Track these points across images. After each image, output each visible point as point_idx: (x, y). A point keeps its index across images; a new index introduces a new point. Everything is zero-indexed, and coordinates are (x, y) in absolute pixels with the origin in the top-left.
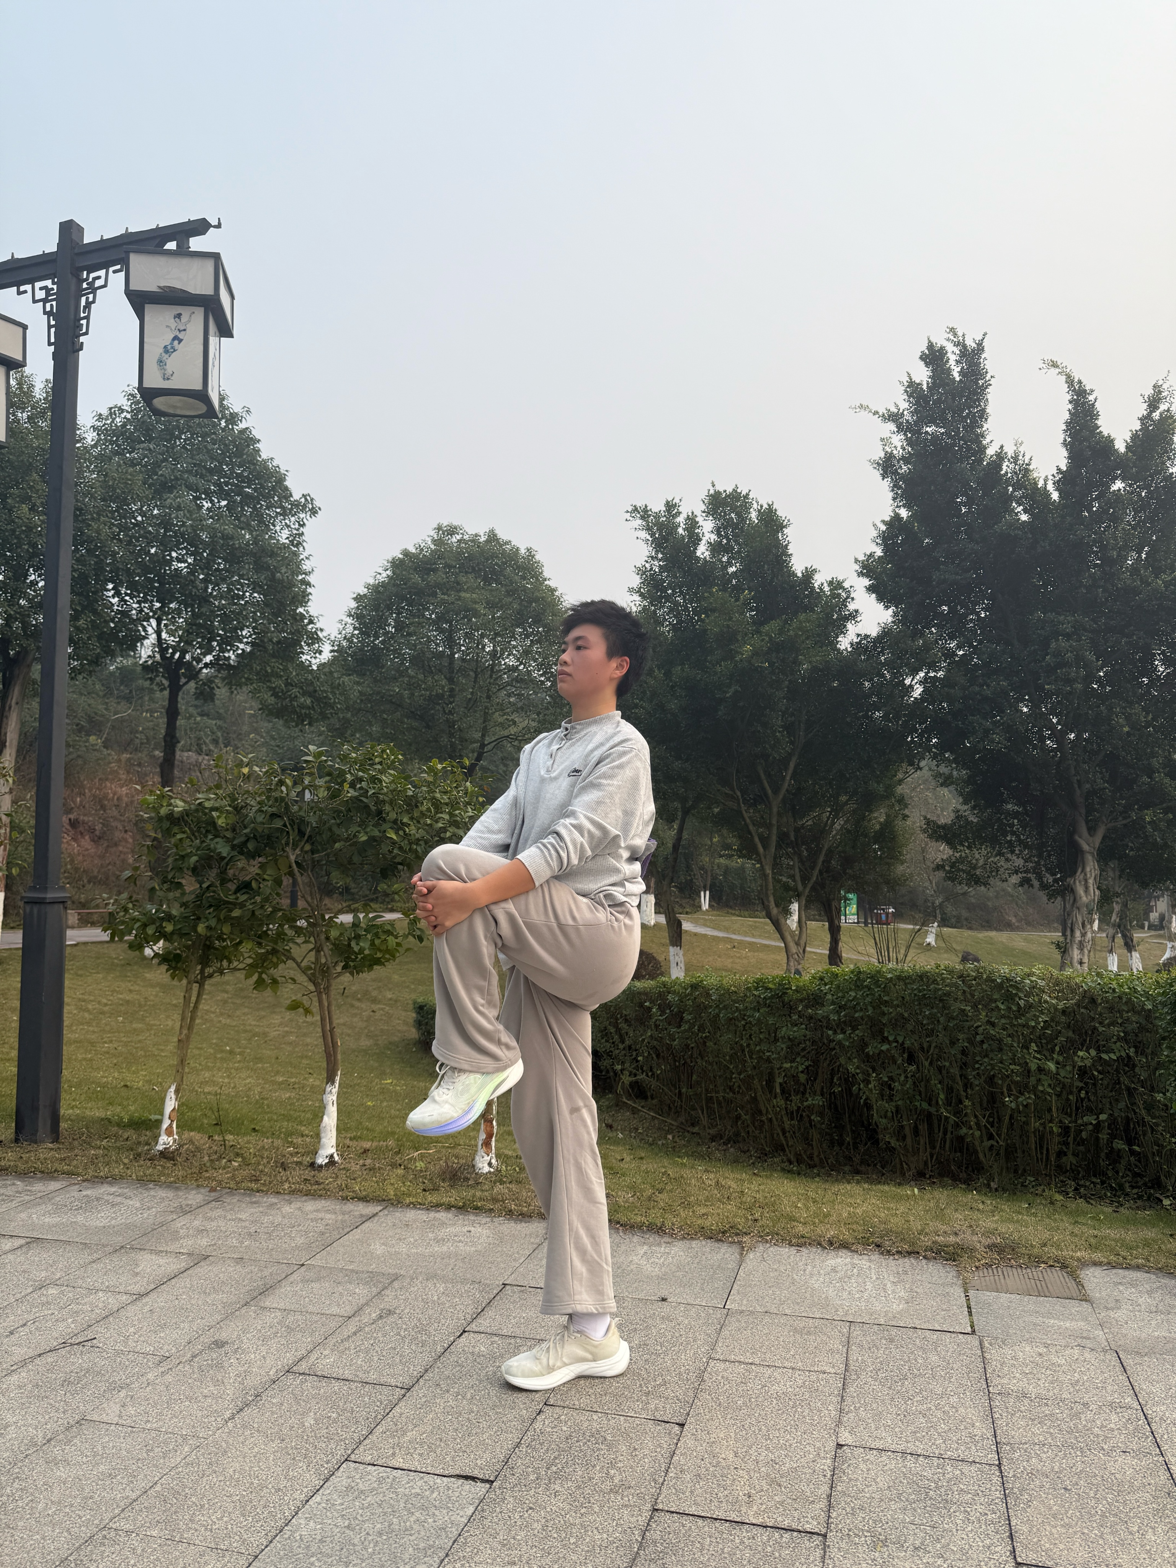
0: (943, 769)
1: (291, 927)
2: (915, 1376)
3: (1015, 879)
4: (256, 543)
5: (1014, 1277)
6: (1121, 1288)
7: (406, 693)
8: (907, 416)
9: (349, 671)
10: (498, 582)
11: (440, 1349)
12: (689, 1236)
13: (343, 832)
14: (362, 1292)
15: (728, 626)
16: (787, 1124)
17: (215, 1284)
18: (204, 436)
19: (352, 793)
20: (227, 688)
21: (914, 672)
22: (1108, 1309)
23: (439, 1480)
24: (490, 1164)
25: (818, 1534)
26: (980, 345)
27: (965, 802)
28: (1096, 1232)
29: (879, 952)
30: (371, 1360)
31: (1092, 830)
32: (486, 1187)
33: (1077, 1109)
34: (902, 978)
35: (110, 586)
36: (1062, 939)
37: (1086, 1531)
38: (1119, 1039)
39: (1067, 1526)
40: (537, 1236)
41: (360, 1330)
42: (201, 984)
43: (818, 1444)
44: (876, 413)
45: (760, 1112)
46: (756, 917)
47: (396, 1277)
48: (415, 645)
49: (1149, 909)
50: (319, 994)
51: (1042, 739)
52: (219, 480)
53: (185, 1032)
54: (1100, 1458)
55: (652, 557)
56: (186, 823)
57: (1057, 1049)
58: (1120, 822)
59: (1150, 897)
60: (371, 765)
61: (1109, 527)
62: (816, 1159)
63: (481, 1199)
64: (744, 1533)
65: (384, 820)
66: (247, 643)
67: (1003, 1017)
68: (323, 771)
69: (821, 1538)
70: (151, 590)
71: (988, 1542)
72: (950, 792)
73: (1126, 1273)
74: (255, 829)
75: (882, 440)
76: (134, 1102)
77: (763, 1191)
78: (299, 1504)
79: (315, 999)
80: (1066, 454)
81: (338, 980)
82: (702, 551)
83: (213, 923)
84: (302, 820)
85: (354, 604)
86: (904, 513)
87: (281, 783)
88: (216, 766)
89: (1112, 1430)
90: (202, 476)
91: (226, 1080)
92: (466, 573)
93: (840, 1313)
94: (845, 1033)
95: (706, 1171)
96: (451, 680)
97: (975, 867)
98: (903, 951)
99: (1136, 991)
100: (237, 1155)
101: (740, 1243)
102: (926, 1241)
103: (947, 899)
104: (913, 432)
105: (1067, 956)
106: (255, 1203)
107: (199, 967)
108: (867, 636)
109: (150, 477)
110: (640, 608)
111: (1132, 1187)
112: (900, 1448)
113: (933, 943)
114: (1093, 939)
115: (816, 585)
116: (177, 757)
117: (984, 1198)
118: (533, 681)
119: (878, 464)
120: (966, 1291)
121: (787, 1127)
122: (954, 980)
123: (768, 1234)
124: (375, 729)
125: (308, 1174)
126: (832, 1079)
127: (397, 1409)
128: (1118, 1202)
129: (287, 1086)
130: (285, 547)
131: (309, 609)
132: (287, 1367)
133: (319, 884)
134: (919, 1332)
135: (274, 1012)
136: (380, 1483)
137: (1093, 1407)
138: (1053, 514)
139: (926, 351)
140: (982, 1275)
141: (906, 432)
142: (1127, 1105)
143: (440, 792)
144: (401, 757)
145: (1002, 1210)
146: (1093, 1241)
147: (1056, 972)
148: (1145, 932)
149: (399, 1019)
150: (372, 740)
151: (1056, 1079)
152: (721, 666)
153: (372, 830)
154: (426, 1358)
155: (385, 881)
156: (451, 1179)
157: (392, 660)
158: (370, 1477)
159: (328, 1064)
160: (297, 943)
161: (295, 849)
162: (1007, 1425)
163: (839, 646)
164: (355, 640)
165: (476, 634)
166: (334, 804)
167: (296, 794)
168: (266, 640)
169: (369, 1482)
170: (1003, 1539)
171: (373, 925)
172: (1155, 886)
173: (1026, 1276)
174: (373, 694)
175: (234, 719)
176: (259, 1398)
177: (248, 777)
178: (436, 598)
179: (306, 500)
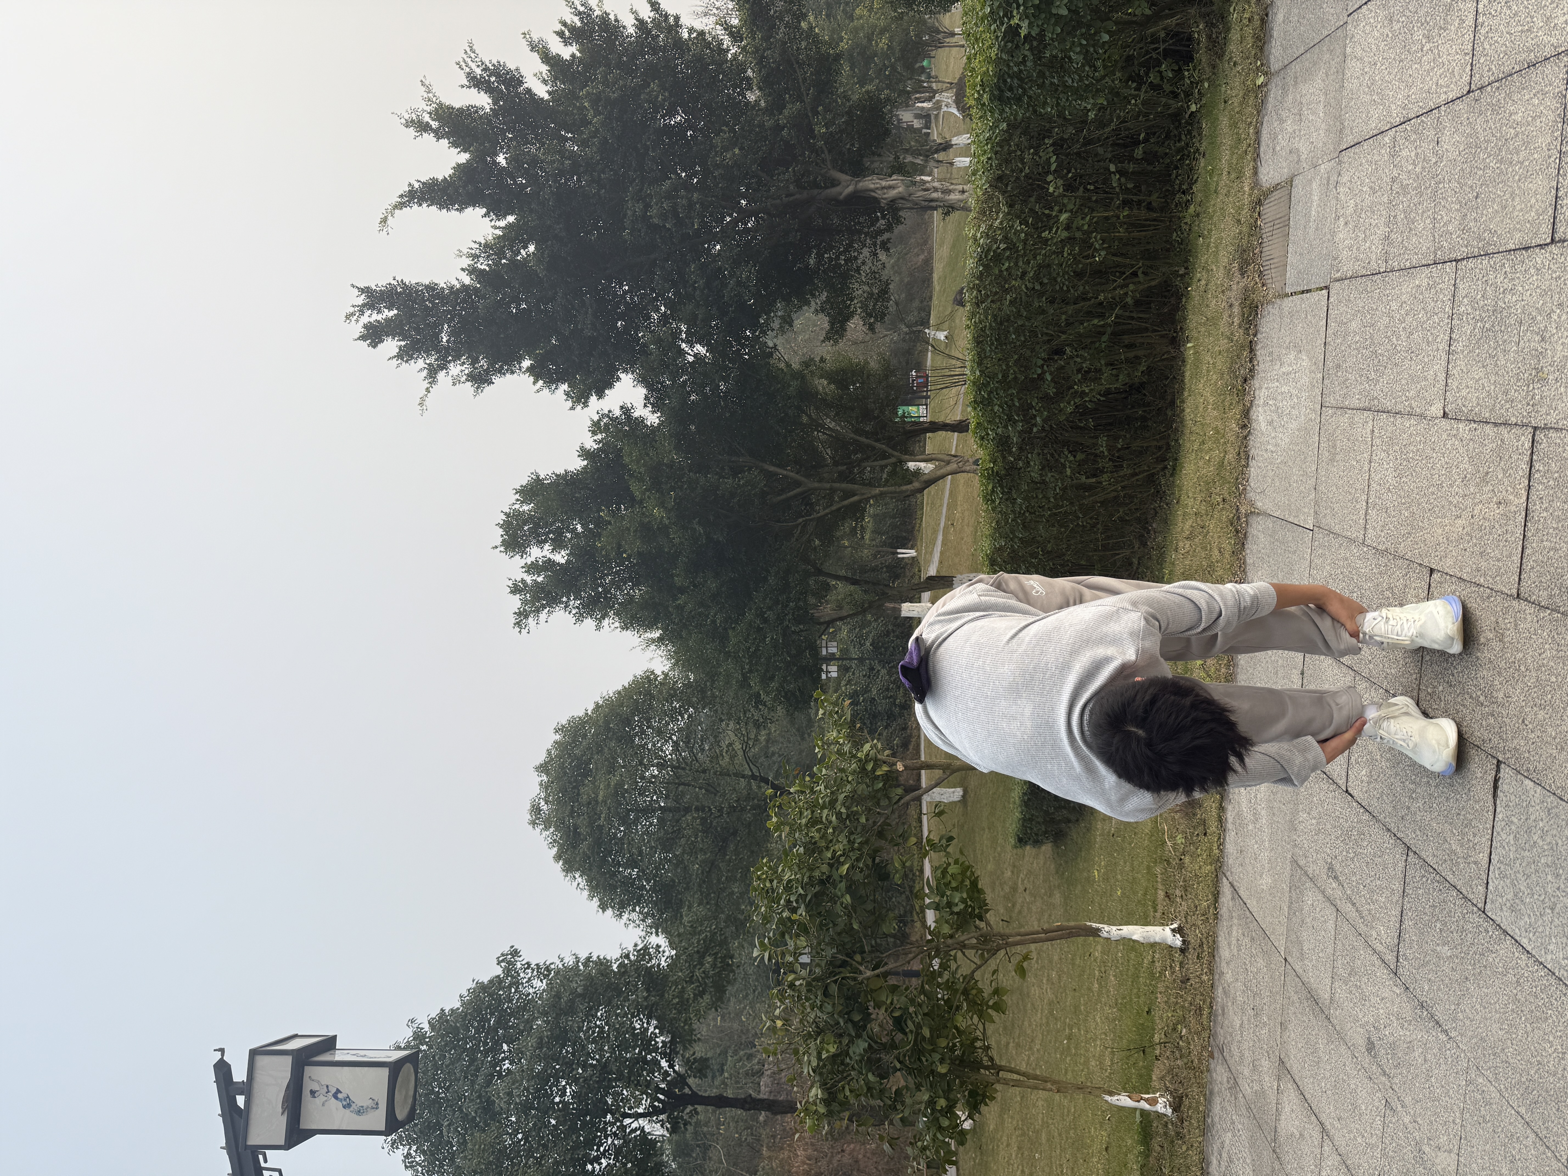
0: (776, 325)
1: (940, 975)
2: (1373, 343)
3: (882, 256)
4: (546, 1014)
5: (1271, 249)
6: (1278, 148)
7: (700, 857)
8: (431, 360)
9: (677, 917)
10: (589, 762)
11: (1366, 817)
13: (842, 921)
14: (1311, 897)
15: (635, 531)
16: (1127, 471)
17: (1309, 1051)
18: (436, 1067)
19: (802, 911)
20: (694, 1045)
21: (682, 353)
22: (1299, 161)
23: (1500, 816)
25: (1534, 435)
26: (362, 291)
27: (808, 303)
28: (1225, 173)
29: (954, 384)
30: (1380, 888)
31: (834, 183)
33: (1106, 193)
34: (980, 360)
35: (589, 1167)
36: (940, 210)
37: (1517, 178)
38: (1036, 153)
39: (1512, 194)
41: (1349, 899)
42: (1000, 1069)
43: (1445, 436)
44: (428, 390)
45: (1115, 497)
46: (922, 503)
47: (1295, 862)
48: (651, 848)
49: (910, 128)
50: (1008, 945)
51: (747, 231)
52: (481, 1052)
53: (1049, 1085)
54: (1445, 166)
55: (566, 607)
56: (834, 1086)
57: (1047, 212)
58: (826, 156)
59: (898, 127)
60: (773, 891)
61: (541, 168)
62: (1160, 444)
64: (1536, 507)
65: (829, 877)
66: (648, 1023)
67: (1016, 264)
68: (779, 942)
69: (1538, 432)
70: (594, 1124)
71: (1532, 271)
72: (798, 318)
73: (1263, 144)
74: (840, 1014)
75: (454, 384)
76: (1123, 1140)
77: (1194, 493)
78: (1531, 961)
79: (1014, 950)
80: (470, 209)
81: (994, 927)
82: (560, 557)
83: (937, 1057)
84: (831, 963)
85: (609, 912)
86: (526, 363)
87: (792, 985)
88: (775, 1054)
89: (1417, 155)
90: (478, 1070)
91: (1098, 1043)
92: (578, 794)
93: (1313, 416)
94: (1035, 416)
95: (1176, 550)
96: (687, 810)
97: (871, 294)
98: (954, 362)
99: (989, 138)
100: (1174, 1029)
101: (1247, 516)
102: (1239, 334)
103: (902, 320)
104: (447, 354)
105: (956, 206)
106: (1223, 1010)
107: (982, 1071)
108: (646, 398)
109: (477, 1125)
110: (617, 619)
111: (1180, 140)
112: (1444, 357)
113: (945, 333)
114: (940, 180)
115: (596, 447)
116: (765, 1097)
117: (1195, 280)
118: (688, 726)
119: (477, 388)
120: (1287, 295)
121: (1130, 471)
122: (981, 311)
123: (1237, 488)
124: (736, 888)
125: (1192, 955)
126: (1081, 428)
127: (1429, 860)
128: (1195, 153)
129: (1103, 979)
130: (551, 983)
131: (614, 958)
132: (1392, 975)
133: (895, 945)
134: (1329, 340)
135: (1028, 993)
136: (1505, 876)
137: (1395, 173)
138: (528, 221)
139: (368, 342)
140: (1270, 281)
141: (447, 361)
142: (1101, 146)
143: (800, 819)
144: (765, 861)
145: (1206, 262)
146: (1233, 176)
147: (972, 215)
148: (933, 131)
149: (1032, 864)
150: (747, 892)
151: (1076, 212)
152: (674, 538)
153: (840, 890)
154: (1376, 831)
155: (892, 876)
156: (1193, 807)
157: (667, 872)
158: (1500, 887)
159: (1079, 936)
160: (957, 969)
161: (860, 971)
162: (1417, 254)
163: (655, 425)
164: (646, 910)
165: (640, 784)
166: (813, 930)
167: (803, 971)
168: (646, 1004)
169: (1506, 888)
170: (1529, 257)
171: (937, 889)
172: (888, 123)
173: (1270, 238)
174: (700, 891)
175: (727, 1038)
176: (1425, 1004)
177: (787, 1021)
178: (603, 825)
179: (503, 961)
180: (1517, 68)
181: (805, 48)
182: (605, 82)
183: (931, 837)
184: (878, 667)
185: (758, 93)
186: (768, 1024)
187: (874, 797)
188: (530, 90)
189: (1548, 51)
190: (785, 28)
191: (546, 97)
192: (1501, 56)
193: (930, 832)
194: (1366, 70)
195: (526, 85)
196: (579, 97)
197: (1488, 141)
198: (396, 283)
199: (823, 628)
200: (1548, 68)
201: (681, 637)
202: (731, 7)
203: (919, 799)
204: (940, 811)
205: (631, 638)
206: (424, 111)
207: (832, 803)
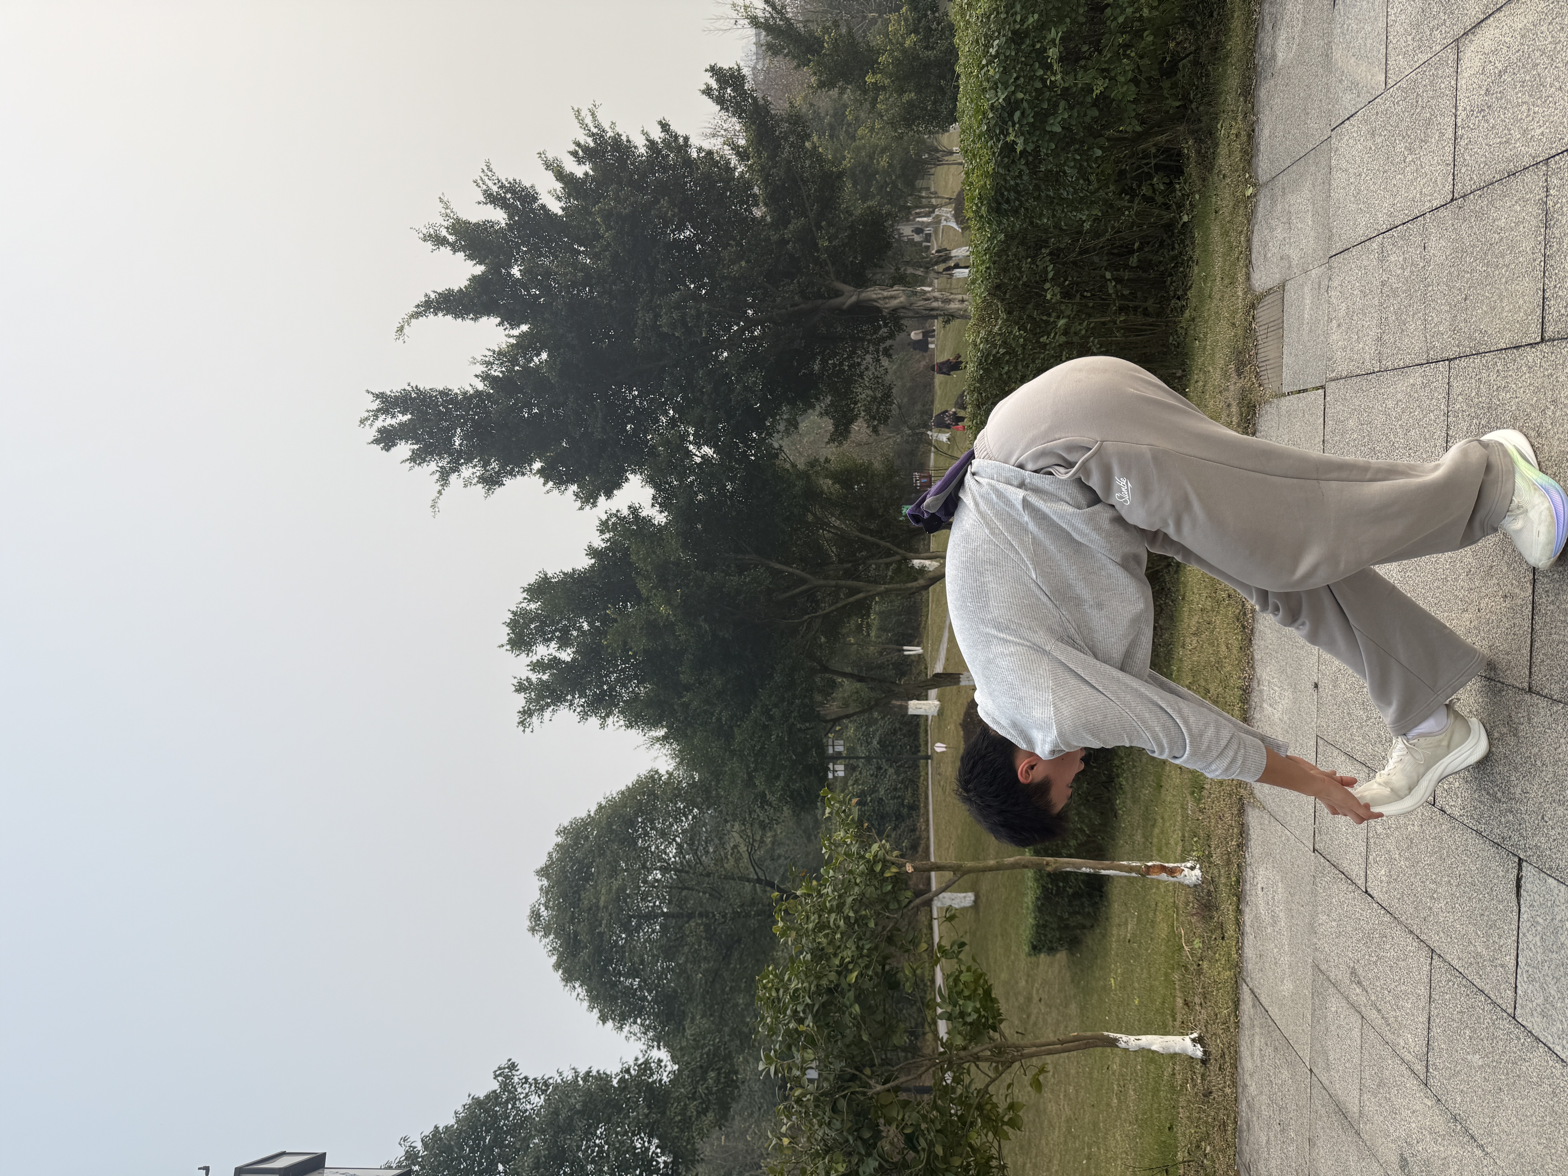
0: (781, 427)
1: (953, 1089)
2: (1370, 440)
3: (885, 362)
4: (543, 1132)
5: (1266, 351)
6: (1269, 255)
7: (704, 966)
8: (443, 463)
9: (680, 1029)
10: (589, 867)
11: (1387, 918)
12: (1251, 663)
13: (850, 1033)
14: (1335, 1004)
15: (641, 629)
17: (1339, 1169)
19: (809, 1022)
20: (697, 1165)
21: (689, 454)
22: (1290, 267)
23: (1524, 917)
24: (1192, 868)
26: (377, 396)
27: (813, 407)
28: (1218, 279)
30: (1405, 993)
31: (838, 294)
32: (1216, 872)
33: (1104, 299)
36: (940, 319)
37: (1504, 280)
38: (1034, 262)
39: (1501, 297)
40: (1262, 817)
41: (1374, 1005)
44: (440, 492)
46: (928, 600)
47: (1316, 967)
48: (653, 956)
49: (911, 242)
50: (1023, 1056)
51: (753, 339)
52: (475, 1173)
54: (1433, 270)
55: (570, 705)
57: (1045, 318)
58: (830, 268)
59: (899, 241)
60: (779, 1000)
61: (554, 280)
63: (1229, 878)
65: (837, 986)
66: (649, 1142)
67: (1015, 367)
68: (786, 1054)
71: (1524, 369)
72: (803, 421)
73: (1254, 251)
74: (849, 1131)
75: (466, 486)
77: (1199, 589)
79: (1029, 1062)
80: (485, 318)
81: (1009, 1039)
82: (566, 655)
84: (839, 1077)
85: (610, 1024)
86: (537, 465)
88: (782, 1174)
89: (1405, 259)
91: (1119, 1162)
92: (579, 900)
95: (1183, 646)
96: (691, 916)
97: (875, 398)
99: (988, 249)
100: (1198, 1147)
103: (905, 422)
104: (460, 457)
105: (956, 314)
106: (1248, 1126)
108: (654, 498)
110: (621, 717)
111: (1173, 249)
113: (948, 435)
114: (940, 290)
115: (604, 545)
117: (1193, 381)
118: (692, 827)
119: (488, 490)
120: (1284, 395)
124: (741, 999)
125: (1213, 1067)
127: (1454, 963)
128: (1188, 261)
129: (1122, 1093)
130: (549, 1099)
131: (614, 1072)
132: (1422, 1086)
133: (906, 1059)
134: (1327, 437)
135: (1045, 1110)
136: (1534, 980)
137: (1385, 277)
138: (542, 330)
139: (381, 445)
140: (1267, 381)
141: (459, 464)
142: (1097, 254)
143: (807, 923)
144: (770, 968)
145: (1203, 364)
146: (1226, 281)
147: (972, 322)
148: (933, 245)
149: (1047, 972)
150: (752, 1003)
151: (1073, 318)
152: (680, 636)
153: (848, 999)
154: (1398, 932)
155: (902, 987)
156: (1210, 910)
157: (669, 982)
158: (1529, 991)
159: (1096, 1046)
160: (970, 1083)
161: (870, 1085)
162: (1410, 354)
163: (663, 524)
164: (647, 1022)
165: (643, 889)
166: (821, 1042)
167: (811, 1085)
168: (646, 1121)
169: (1535, 992)
170: (1520, 355)
171: (949, 998)
172: (889, 236)
173: (1265, 340)
174: (704, 1003)
175: (731, 1158)
176: (1458, 1117)
177: (793, 1138)
178: (604, 932)
179: (500, 1075)
180: (1498, 177)
181: (810, 167)
182: (617, 199)
183: (943, 943)
184: (885, 766)
185: (764, 209)
186: (774, 1142)
187: (883, 900)
188: (545, 206)
189: (1527, 161)
190: (790, 147)
191: (560, 212)
192: (1482, 166)
193: (941, 938)
194: (1351, 180)
195: (540, 202)
196: (591, 213)
197: (1474, 246)
198: (410, 389)
199: (829, 726)
200: (1528, 177)
201: (687, 736)
202: (738, 128)
203: (929, 903)
204: (951, 916)
205: (636, 737)
206: (441, 226)
207: (840, 908)
